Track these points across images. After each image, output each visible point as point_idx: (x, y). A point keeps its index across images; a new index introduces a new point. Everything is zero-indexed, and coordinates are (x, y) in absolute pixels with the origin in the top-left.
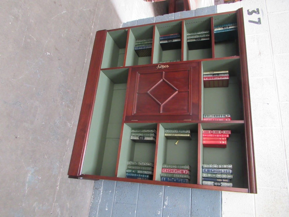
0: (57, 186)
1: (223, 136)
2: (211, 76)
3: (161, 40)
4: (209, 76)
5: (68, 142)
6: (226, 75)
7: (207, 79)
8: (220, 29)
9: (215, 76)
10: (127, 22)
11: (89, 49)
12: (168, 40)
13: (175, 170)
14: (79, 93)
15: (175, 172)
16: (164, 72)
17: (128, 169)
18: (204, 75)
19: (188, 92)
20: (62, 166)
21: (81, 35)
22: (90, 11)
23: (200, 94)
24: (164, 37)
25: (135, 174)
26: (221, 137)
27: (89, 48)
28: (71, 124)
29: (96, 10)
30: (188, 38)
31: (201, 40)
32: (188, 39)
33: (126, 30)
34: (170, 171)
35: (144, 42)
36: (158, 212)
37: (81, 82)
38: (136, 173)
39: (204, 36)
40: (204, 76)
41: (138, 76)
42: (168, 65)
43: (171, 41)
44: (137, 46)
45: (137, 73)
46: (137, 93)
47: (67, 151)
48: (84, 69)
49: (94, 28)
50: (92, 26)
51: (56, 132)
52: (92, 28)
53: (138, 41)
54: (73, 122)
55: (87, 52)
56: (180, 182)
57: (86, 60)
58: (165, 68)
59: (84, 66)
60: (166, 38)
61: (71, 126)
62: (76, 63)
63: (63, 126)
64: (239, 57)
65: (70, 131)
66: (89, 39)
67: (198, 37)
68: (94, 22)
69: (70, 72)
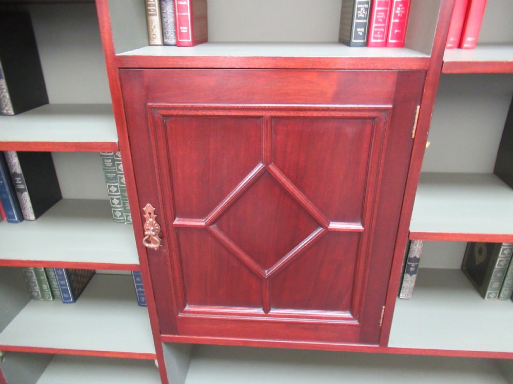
2: (168, 9)
3: (22, 217)
4: (170, 19)
7: (186, 29)
12: (15, 191)
16: (177, 222)
18: (164, 44)
19: (272, 117)
24: (7, 208)
33: (0, 353)
40: (173, 41)
41: (194, 312)
42: (141, 205)
43: (18, 180)
44: (57, 293)
45: (180, 315)
46: (267, 310)
53: (35, 294)
58: (158, 220)
60: (8, 200)
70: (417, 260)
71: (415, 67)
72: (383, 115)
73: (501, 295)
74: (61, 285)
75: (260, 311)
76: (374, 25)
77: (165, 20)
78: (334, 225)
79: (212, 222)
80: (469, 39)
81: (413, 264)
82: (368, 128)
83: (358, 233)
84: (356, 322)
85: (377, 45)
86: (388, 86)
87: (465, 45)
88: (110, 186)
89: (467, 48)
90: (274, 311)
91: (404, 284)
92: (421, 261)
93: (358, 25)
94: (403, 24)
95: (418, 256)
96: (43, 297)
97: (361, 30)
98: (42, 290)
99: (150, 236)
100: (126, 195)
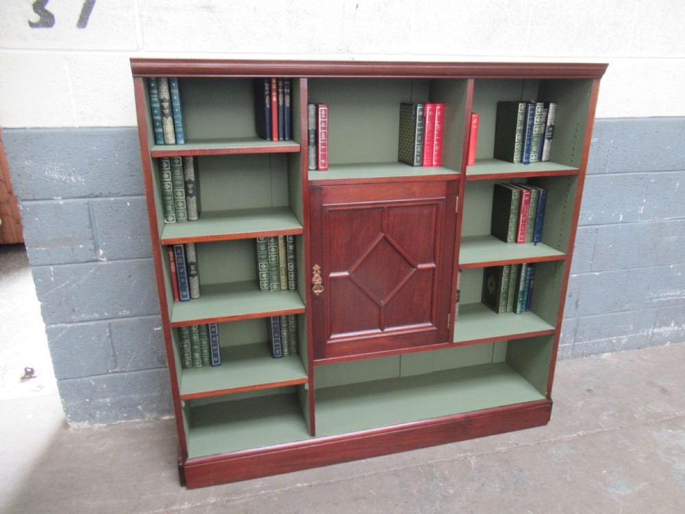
0: (579, 436)
2: (313, 150)
3: (191, 297)
4: (313, 155)
5: (503, 449)
6: (313, 113)
8: (169, 127)
9: (312, 141)
10: (67, 409)
11: (262, 489)
12: (189, 277)
13: (523, 216)
14: (392, 469)
15: (525, 216)
16: (332, 275)
17: (514, 310)
20: (547, 441)
24: (182, 289)
25: (525, 294)
27: (259, 490)
28: (465, 457)
30: (186, 218)
31: (193, 179)
32: (188, 220)
33: (183, 404)
34: (523, 228)
35: (192, 344)
37: (365, 474)
38: (523, 292)
39: (178, 173)
40: (314, 167)
41: (337, 338)
42: (312, 265)
43: (193, 267)
44: (207, 359)
45: (329, 342)
46: (382, 329)
47: (517, 444)
48: (327, 481)
49: (186, 501)
50: (183, 509)
51: (515, 480)
52: (190, 505)
53: (188, 363)
54: (459, 455)
55: (276, 491)
56: (544, 204)
57: (299, 485)
58: (321, 275)
59: (319, 485)
60: (185, 283)
61: (470, 456)
62: (336, 504)
63: (490, 471)
64: (301, 79)
65: (479, 453)
66: (234, 500)
67: (183, 190)
68: (167, 508)
69: (375, 510)
70: (459, 292)
71: (454, 178)
72: (441, 202)
73: (508, 310)
74: (214, 350)
75: (379, 331)
76: (425, 156)
77: (310, 156)
78: (420, 266)
79: (353, 273)
80: (471, 161)
82: (435, 209)
83: (433, 269)
84: (435, 328)
85: (426, 166)
86: (443, 188)
87: (469, 163)
88: (261, 265)
89: (472, 165)
90: (386, 330)
93: (417, 156)
94: (440, 155)
95: (459, 289)
96: (194, 364)
97: (418, 159)
98: (193, 359)
99: (318, 285)
100: (274, 269)
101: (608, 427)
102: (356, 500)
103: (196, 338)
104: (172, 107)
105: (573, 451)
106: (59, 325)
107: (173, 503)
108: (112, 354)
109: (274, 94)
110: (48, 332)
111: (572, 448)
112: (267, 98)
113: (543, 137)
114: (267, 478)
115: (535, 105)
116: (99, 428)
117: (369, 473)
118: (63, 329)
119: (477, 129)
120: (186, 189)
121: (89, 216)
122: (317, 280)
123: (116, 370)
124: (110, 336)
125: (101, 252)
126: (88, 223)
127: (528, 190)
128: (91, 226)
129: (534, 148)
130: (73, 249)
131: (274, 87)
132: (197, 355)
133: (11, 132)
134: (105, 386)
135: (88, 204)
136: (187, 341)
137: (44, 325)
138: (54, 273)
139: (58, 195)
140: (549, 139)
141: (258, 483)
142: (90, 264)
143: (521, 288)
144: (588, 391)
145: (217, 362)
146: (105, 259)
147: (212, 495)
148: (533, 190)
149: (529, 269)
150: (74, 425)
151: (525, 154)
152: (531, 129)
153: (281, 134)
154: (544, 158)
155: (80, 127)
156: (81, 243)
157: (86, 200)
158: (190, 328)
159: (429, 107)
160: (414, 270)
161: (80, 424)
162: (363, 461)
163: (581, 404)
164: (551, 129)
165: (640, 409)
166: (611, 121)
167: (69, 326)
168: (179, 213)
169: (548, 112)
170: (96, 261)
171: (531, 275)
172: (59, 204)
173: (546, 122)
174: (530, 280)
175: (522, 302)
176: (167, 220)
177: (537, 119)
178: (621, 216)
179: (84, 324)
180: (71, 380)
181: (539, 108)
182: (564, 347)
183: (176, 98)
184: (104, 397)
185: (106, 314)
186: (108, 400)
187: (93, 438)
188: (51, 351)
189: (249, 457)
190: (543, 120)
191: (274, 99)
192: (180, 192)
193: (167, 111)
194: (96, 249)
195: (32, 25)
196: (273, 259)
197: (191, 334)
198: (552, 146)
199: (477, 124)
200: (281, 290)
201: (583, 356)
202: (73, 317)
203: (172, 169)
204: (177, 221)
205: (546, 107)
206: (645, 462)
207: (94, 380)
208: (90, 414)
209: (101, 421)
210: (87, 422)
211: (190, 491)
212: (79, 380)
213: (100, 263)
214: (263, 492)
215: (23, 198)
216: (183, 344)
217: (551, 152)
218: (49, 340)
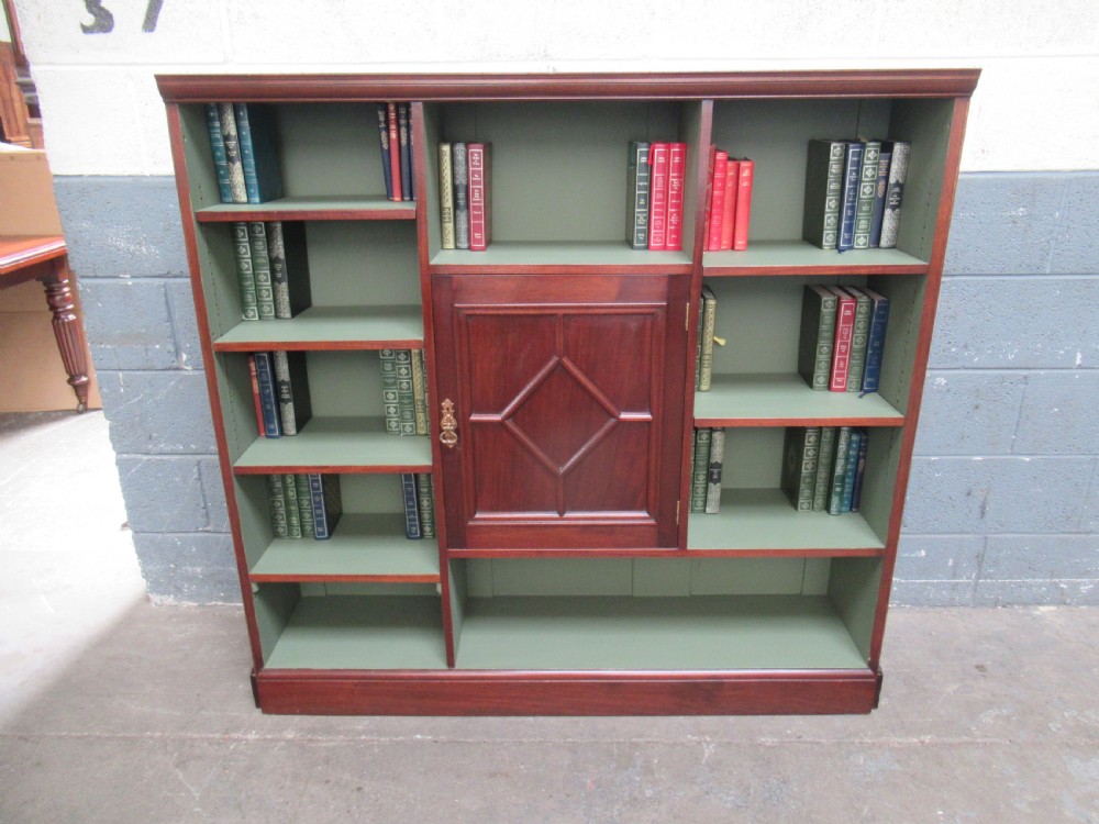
0: (922, 742)
1: (718, 175)
2: (462, 216)
3: (282, 433)
4: (463, 226)
5: (769, 741)
6: (460, 157)
7: (479, 235)
8: (238, 177)
9: (462, 202)
10: (146, 575)
11: (364, 732)
12: (279, 401)
13: (842, 344)
14: (570, 740)
15: (846, 344)
16: (474, 417)
17: (827, 508)
18: (457, 248)
19: (565, 315)
20: (857, 741)
21: (327, 782)
22: (181, 764)
23: (581, 271)
24: (268, 420)
25: (847, 480)
26: (724, 181)
27: (359, 734)
28: (699, 743)
29: (157, 734)
30: (273, 314)
31: (282, 256)
32: (277, 317)
33: (255, 588)
34: (842, 364)
35: (287, 503)
36: (939, 385)
37: (525, 740)
38: (843, 478)
39: (261, 246)
40: (465, 245)
41: (485, 519)
43: (285, 388)
44: (308, 528)
45: (470, 523)
46: (561, 513)
47: (800, 737)
48: (462, 739)
49: (254, 729)
50: (247, 740)
51: (767, 795)
52: (258, 736)
53: (281, 530)
54: (689, 736)
55: (382, 739)
56: (884, 326)
57: (419, 736)
58: (455, 415)
59: (449, 742)
60: (271, 411)
61: (708, 743)
62: (459, 776)
63: (730, 773)
64: (412, 104)
65: (726, 740)
66: (319, 741)
67: (268, 272)
68: (226, 733)
69: (514, 797)
70: (719, 466)
71: (681, 271)
72: (659, 311)
73: (815, 506)
74: (318, 516)
75: (556, 515)
76: (653, 231)
77: (458, 227)
78: (624, 416)
79: (508, 417)
80: (740, 243)
81: (716, 471)
82: (649, 322)
83: (647, 423)
84: (652, 522)
85: (657, 249)
86: (662, 287)
87: (736, 248)
88: (387, 393)
89: (738, 250)
90: (567, 515)
91: (709, 496)
92: (724, 467)
93: (639, 231)
94: (679, 230)
95: (719, 461)
96: (290, 533)
97: (642, 236)
98: (289, 524)
99: (448, 431)
100: (406, 401)
101: (986, 736)
102: (492, 775)
103: (292, 494)
104: (241, 149)
105: (897, 767)
106: (133, 456)
107: (237, 729)
108: (202, 505)
109: (393, 127)
110: (119, 463)
111: (898, 761)
112: (384, 134)
113: (881, 204)
114: (378, 718)
115: (863, 146)
116: (188, 607)
117: (532, 739)
118: (139, 461)
119: (750, 189)
120: (273, 271)
121: (167, 303)
122: (448, 423)
123: (208, 528)
124: (200, 479)
125: (185, 357)
126: (165, 314)
127: (853, 297)
128: (170, 318)
129: (863, 224)
130: (146, 350)
131: (393, 115)
132: (295, 520)
133: (64, 181)
134: (194, 550)
135: (165, 286)
136: (280, 497)
137: (114, 454)
138: (125, 382)
139: (125, 273)
140: (894, 208)
141: (362, 723)
142: (171, 372)
143: (839, 470)
144: (977, 667)
145: (323, 533)
146: (189, 368)
147: (293, 727)
148: (863, 300)
149: (855, 438)
150: (156, 598)
151: (844, 236)
152: (856, 190)
153: (406, 192)
154: (884, 242)
155: (152, 176)
156: (158, 343)
157: (163, 281)
158: (283, 477)
159: (659, 149)
160: (613, 421)
161: (163, 597)
162: (531, 719)
163: (952, 688)
164: (897, 190)
165: (1066, 714)
166: (1055, 176)
167: (145, 458)
168: (262, 306)
169: (890, 159)
170: (178, 369)
171: (860, 449)
172: (127, 286)
173: (887, 178)
174: (858, 458)
175: (841, 493)
176: (247, 317)
177: (868, 172)
178: (1079, 356)
179: (164, 457)
180: (150, 535)
181: (871, 152)
182: (957, 584)
183: (246, 133)
184: (193, 565)
185: (193, 446)
186: (199, 570)
187: (175, 620)
188: (123, 491)
189: (350, 681)
190: (882, 173)
191: (394, 135)
192: (265, 274)
193: (234, 153)
194: (177, 353)
195: (86, 29)
196: (405, 386)
197: (285, 488)
198: (899, 220)
199: (751, 178)
200: (417, 434)
201: (996, 605)
202: (150, 446)
203: (252, 240)
204: (260, 317)
205: (886, 148)
206: (1029, 811)
207: (179, 538)
208: (176, 587)
209: (190, 598)
210: (172, 596)
211: (266, 716)
212: (160, 536)
213: (183, 373)
214: (364, 737)
215: (82, 274)
216: (273, 502)
217: (898, 232)
218: (120, 474)
